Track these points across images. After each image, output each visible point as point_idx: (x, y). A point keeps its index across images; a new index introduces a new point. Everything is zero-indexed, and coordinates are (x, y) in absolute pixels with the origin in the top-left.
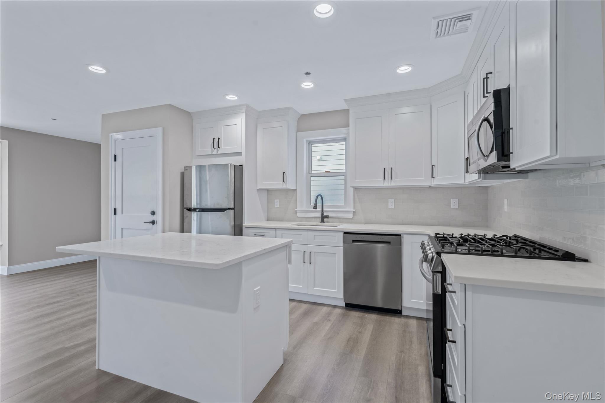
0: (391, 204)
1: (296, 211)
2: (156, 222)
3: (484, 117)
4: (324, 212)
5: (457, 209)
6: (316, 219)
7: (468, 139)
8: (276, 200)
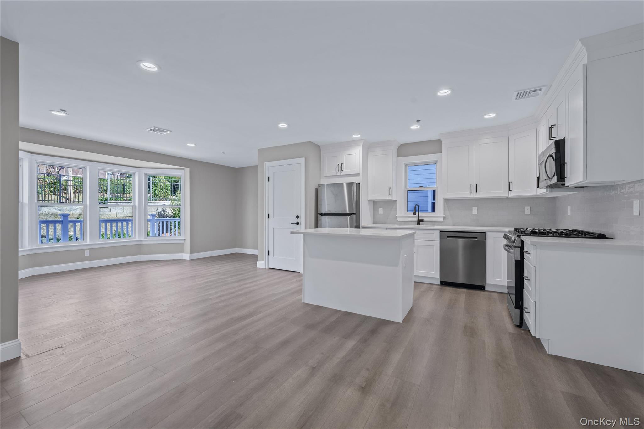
0: (475, 211)
1: (397, 216)
2: (299, 223)
3: (550, 154)
4: (420, 217)
5: (529, 214)
6: (412, 222)
7: (539, 165)
8: (380, 209)
